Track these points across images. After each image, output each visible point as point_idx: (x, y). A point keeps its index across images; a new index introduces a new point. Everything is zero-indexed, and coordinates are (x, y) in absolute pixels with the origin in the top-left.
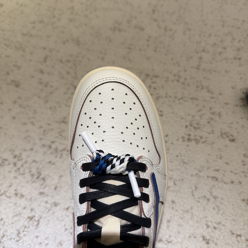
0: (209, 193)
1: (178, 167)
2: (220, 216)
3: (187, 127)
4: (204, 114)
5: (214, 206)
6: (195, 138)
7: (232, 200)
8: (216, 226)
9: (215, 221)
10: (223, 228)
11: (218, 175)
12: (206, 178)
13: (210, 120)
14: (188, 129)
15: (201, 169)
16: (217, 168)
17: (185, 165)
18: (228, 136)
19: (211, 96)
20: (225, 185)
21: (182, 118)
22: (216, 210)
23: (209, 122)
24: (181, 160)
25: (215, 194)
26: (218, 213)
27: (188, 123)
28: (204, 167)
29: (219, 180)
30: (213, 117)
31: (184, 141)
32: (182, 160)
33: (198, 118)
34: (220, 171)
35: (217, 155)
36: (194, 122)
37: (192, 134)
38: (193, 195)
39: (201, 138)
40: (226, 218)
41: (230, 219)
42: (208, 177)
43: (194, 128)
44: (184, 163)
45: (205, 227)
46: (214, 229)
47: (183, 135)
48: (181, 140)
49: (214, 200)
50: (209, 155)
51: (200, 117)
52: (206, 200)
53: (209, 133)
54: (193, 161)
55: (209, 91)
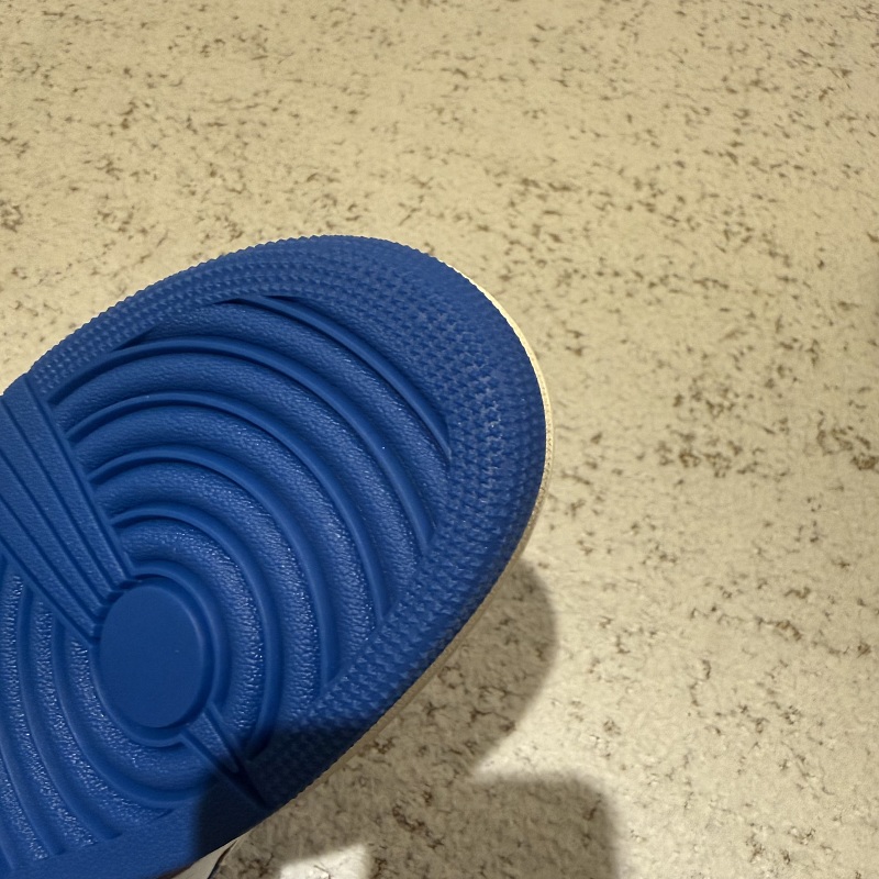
0: (762, 693)
1: (639, 574)
2: (812, 803)
3: (679, 400)
4: (750, 348)
5: (784, 752)
6: (712, 450)
7: (863, 729)
8: (793, 848)
9: (787, 823)
10: (821, 858)
11: (806, 615)
12: (751, 625)
13: (775, 375)
14: (684, 411)
15: (732, 589)
16: (799, 583)
17: (668, 565)
18: (848, 446)
19: (784, 271)
20: (831, 661)
21: (661, 364)
22: (793, 772)
23: (770, 384)
24: (652, 546)
25: (788, 698)
26: (800, 788)
27: (683, 387)
28: (744, 576)
29: (808, 637)
30: (790, 361)
31: (666, 462)
32: (657, 548)
33: (729, 366)
34: (811, 598)
35: (801, 529)
36: (708, 382)
37: (700, 431)
38: (695, 702)
39: (737, 450)
40: (836, 812)
41: (853, 816)
42: (760, 621)
43: (711, 406)
44: (663, 557)
45: (745, 852)
46: (783, 864)
47: (664, 435)
48: (653, 459)
49: (786, 727)
50: (768, 525)
51: (736, 359)
52: (753, 726)
53: (769, 431)
54: (703, 551)
55: (772, 254)
